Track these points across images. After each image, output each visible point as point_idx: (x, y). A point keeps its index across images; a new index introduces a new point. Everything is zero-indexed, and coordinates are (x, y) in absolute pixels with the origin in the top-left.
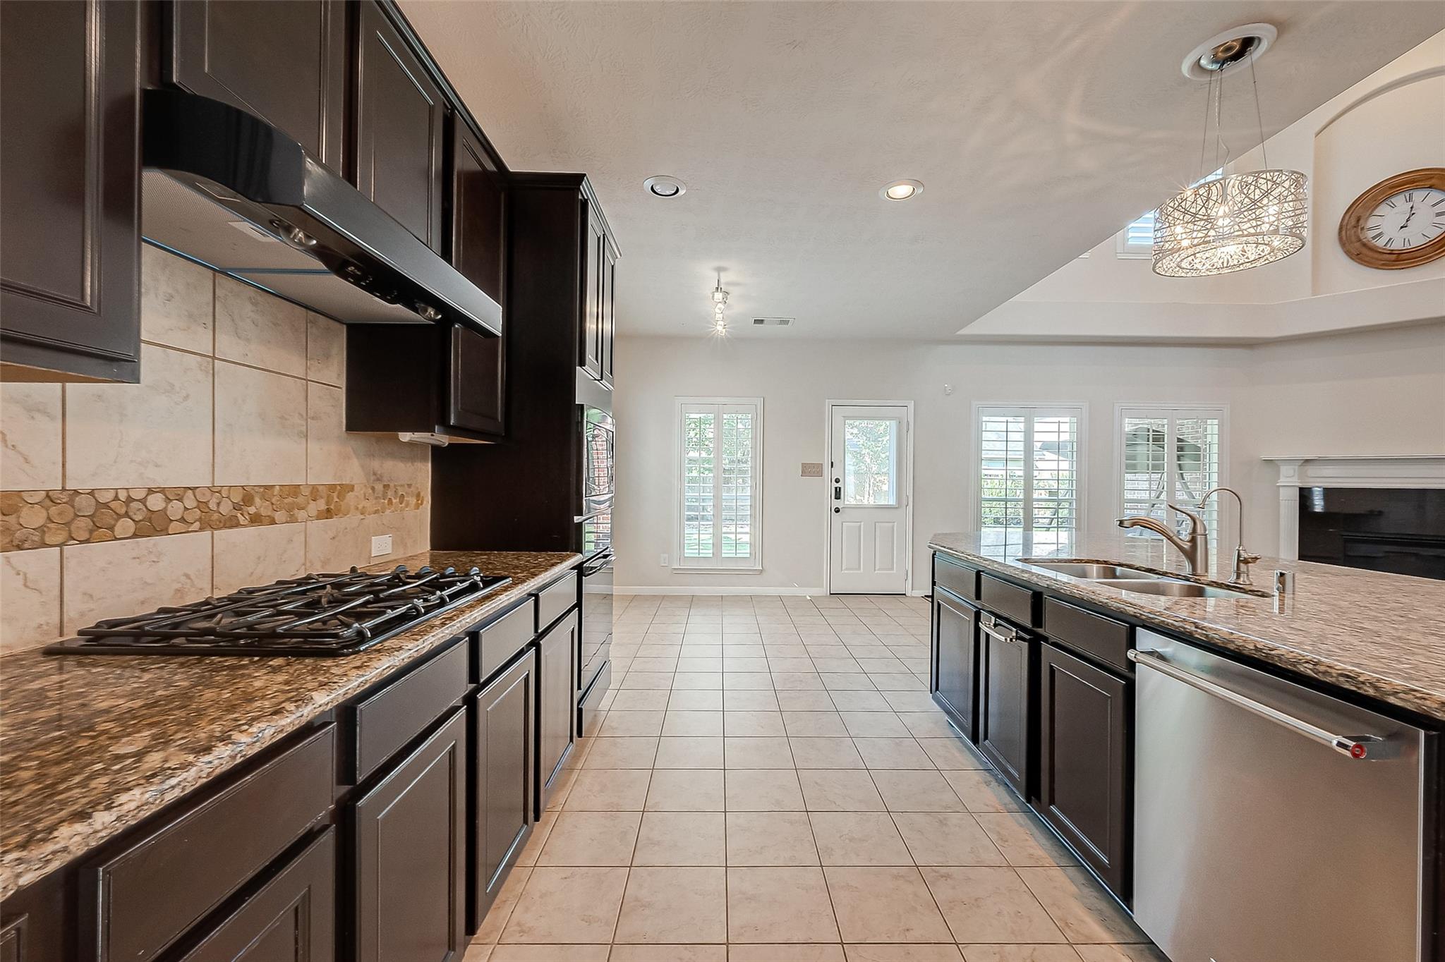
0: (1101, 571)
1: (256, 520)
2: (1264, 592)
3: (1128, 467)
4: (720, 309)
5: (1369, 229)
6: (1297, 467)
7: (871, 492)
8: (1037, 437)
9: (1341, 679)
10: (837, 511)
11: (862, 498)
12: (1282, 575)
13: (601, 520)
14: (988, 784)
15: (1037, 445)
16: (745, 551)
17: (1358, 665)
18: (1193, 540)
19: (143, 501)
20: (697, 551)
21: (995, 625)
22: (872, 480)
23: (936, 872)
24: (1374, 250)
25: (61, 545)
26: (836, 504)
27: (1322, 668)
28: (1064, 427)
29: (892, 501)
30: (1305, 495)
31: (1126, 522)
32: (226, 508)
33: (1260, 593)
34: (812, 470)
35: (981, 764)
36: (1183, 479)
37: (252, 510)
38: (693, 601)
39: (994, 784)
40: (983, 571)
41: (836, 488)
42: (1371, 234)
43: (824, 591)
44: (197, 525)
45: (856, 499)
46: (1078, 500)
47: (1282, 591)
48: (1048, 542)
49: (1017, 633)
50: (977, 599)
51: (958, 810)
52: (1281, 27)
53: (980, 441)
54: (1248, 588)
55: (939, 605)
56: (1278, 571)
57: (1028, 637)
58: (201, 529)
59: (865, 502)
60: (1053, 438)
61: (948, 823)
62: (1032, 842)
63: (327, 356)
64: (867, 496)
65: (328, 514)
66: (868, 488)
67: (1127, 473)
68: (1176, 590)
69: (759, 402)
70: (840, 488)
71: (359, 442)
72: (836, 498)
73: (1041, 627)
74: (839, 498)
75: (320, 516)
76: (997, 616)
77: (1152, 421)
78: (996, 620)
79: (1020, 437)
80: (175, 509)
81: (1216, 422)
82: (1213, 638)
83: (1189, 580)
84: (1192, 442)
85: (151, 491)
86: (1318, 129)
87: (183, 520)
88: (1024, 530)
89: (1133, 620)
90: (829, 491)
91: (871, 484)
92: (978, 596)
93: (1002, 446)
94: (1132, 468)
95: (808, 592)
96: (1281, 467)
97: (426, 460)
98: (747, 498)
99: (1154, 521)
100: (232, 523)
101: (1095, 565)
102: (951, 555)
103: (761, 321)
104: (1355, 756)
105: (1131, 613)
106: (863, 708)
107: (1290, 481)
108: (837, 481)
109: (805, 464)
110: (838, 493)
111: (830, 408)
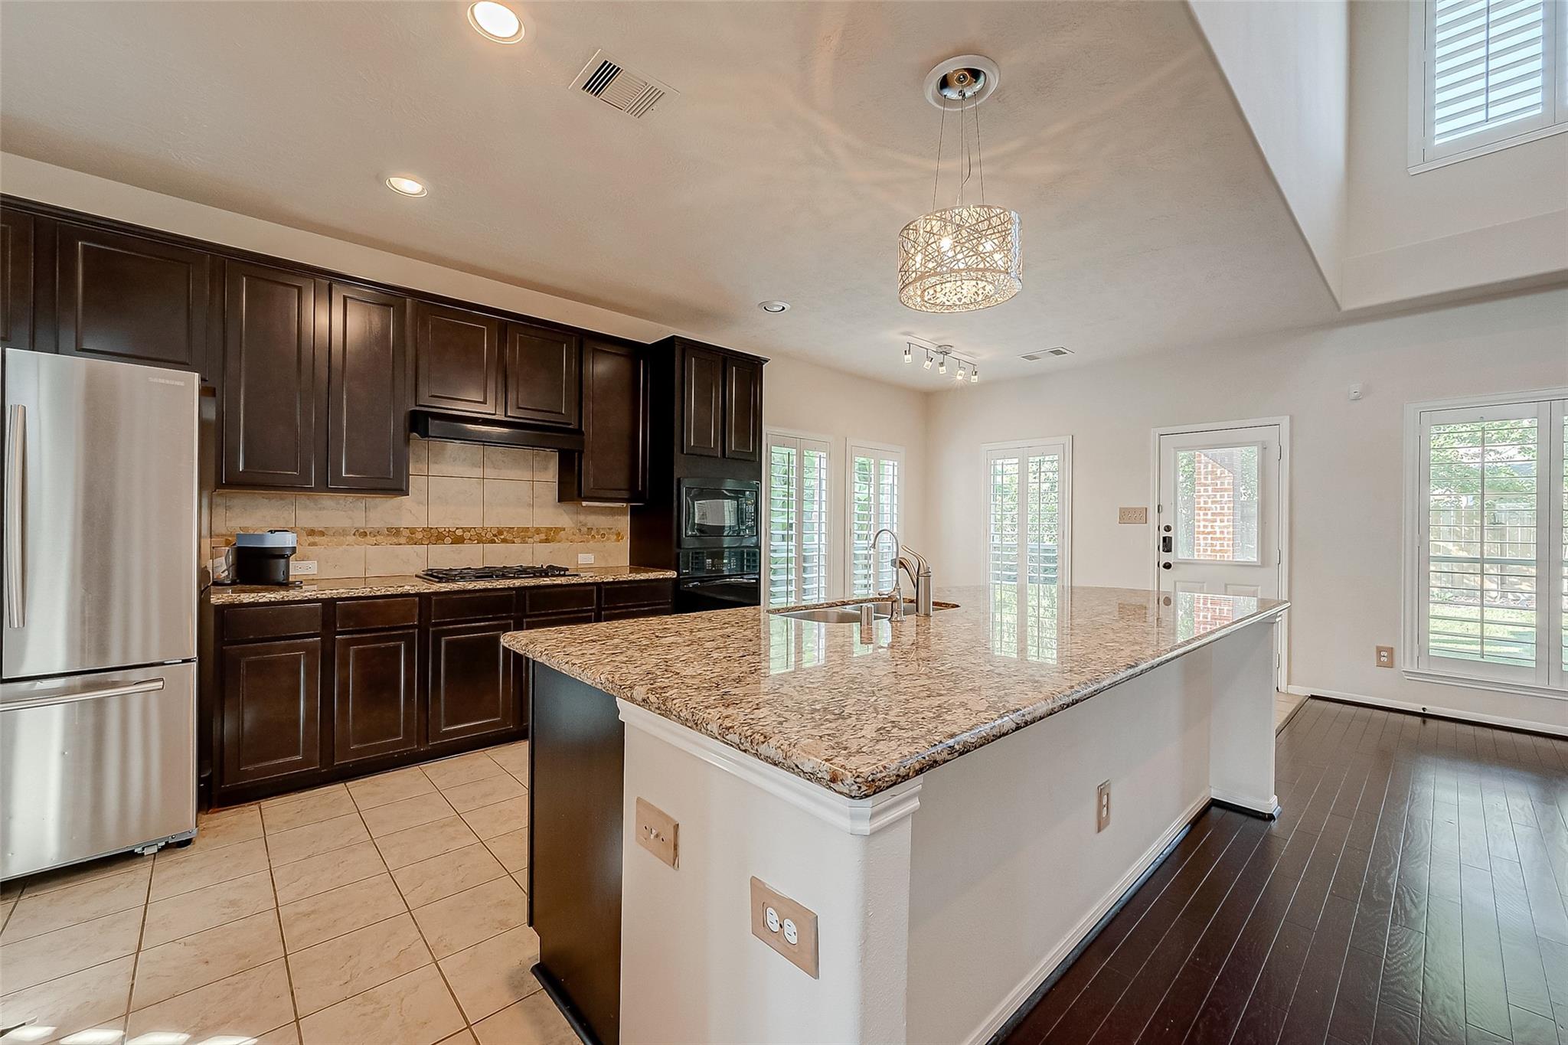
1: (504, 541)
10: (1167, 566)
19: (454, 532)
25: (428, 545)
26: (1166, 558)
29: (1253, 558)
32: (489, 536)
34: (1131, 516)
37: (502, 537)
41: (1164, 538)
44: (476, 541)
45: (1188, 554)
58: (478, 543)
63: (546, 468)
65: (547, 541)
69: (1068, 440)
70: (1171, 538)
71: (568, 506)
72: (1164, 551)
74: (1170, 550)
75: (541, 542)
80: (467, 535)
85: (457, 529)
87: (470, 539)
90: (1155, 539)
97: (626, 514)
100: (493, 541)
103: (1033, 357)
108: (1168, 529)
109: (1124, 508)
110: (1167, 544)
111: (1157, 437)
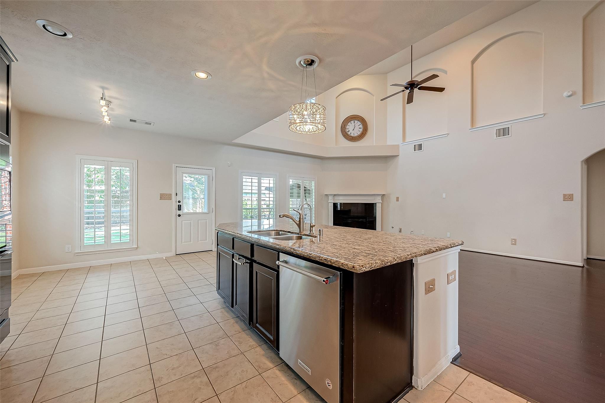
0: (275, 234)
2: (316, 236)
3: (291, 196)
4: (105, 109)
5: (347, 129)
6: (332, 197)
7: (200, 207)
8: (262, 185)
9: (324, 261)
10: (179, 216)
11: (196, 209)
12: (320, 230)
13: (9, 228)
14: (237, 322)
15: (263, 188)
16: (126, 239)
17: (328, 256)
18: (300, 221)
20: (94, 241)
21: (239, 259)
22: (201, 202)
23: (212, 368)
24: (348, 135)
26: (179, 212)
27: (321, 258)
28: (272, 182)
29: (206, 211)
30: (335, 205)
31: (281, 216)
33: (315, 237)
34: (165, 197)
35: (235, 315)
36: (306, 200)
38: (90, 269)
39: (240, 322)
40: (235, 238)
41: (178, 205)
42: (347, 130)
43: (173, 253)
45: (193, 210)
46: (276, 208)
47: (320, 235)
48: (267, 224)
49: (246, 260)
50: (233, 249)
51: (224, 337)
52: (321, 60)
53: (242, 185)
54: (312, 235)
55: (219, 253)
56: (319, 229)
57: (249, 262)
59: (198, 211)
60: (268, 185)
61: (219, 344)
62: (251, 340)
64: (198, 208)
66: (199, 205)
67: (291, 198)
68: (295, 238)
69: (135, 162)
70: (181, 205)
72: (178, 210)
73: (253, 257)
74: (181, 210)
76: (240, 255)
77: (299, 181)
78: (239, 257)
79: (257, 184)
81: (314, 182)
82: (298, 253)
83: (298, 234)
84: (309, 188)
86: (337, 96)
88: (258, 220)
89: (279, 250)
90: (175, 206)
91: (200, 203)
92: (233, 248)
93: (250, 188)
94: (292, 196)
95: (164, 256)
96: (329, 197)
98: (128, 211)
99: (290, 215)
101: (273, 232)
102: (224, 232)
103: (135, 121)
104: (326, 283)
105: (278, 248)
106: (186, 305)
107: (331, 201)
108: (179, 202)
109: (162, 194)
110: (180, 208)
111: (175, 168)
